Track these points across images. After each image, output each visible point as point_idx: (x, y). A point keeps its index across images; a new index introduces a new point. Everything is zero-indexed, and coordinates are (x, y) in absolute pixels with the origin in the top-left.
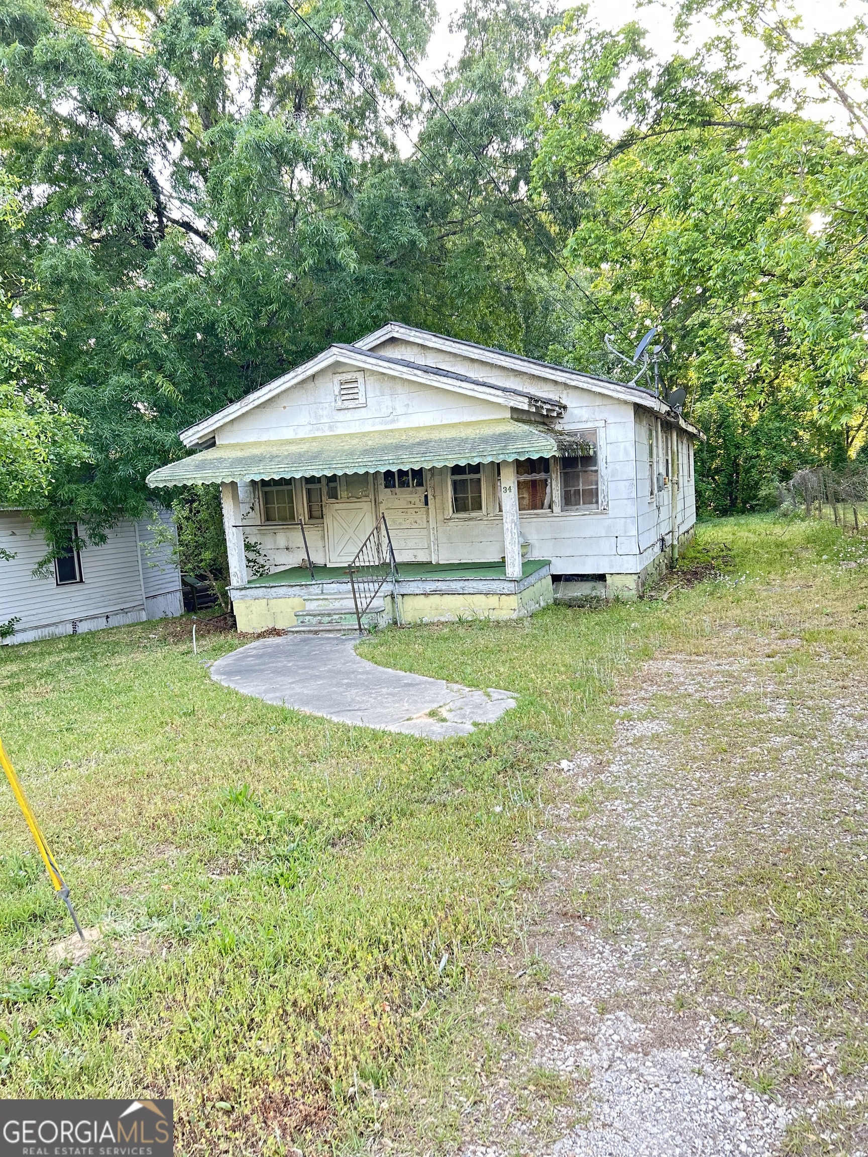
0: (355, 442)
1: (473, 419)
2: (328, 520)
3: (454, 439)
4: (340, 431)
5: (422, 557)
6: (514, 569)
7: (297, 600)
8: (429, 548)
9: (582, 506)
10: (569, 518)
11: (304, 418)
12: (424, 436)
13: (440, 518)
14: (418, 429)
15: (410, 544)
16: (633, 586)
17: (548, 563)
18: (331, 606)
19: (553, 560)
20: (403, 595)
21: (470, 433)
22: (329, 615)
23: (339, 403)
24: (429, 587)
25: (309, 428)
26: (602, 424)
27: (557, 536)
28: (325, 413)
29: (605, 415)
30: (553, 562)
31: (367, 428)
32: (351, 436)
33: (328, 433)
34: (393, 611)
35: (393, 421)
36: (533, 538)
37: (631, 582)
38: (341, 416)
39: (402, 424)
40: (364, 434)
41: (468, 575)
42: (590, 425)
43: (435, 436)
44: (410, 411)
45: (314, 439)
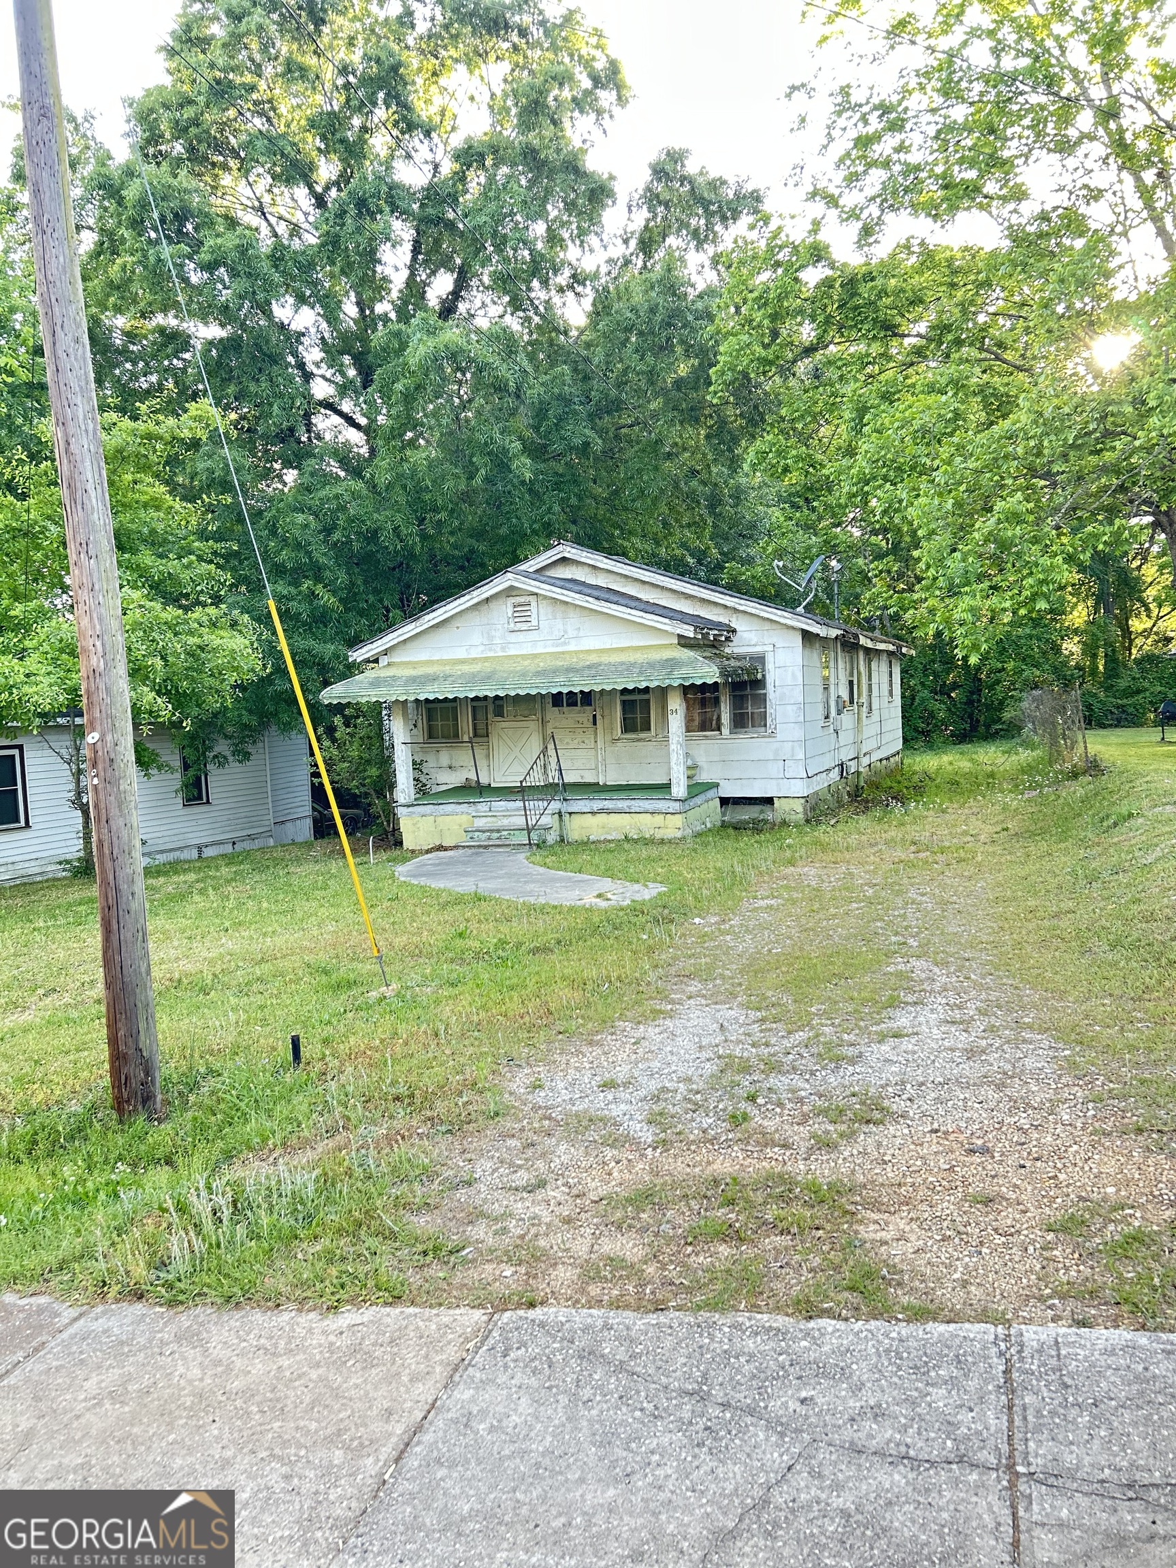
0: (526, 663)
1: (642, 644)
2: (494, 739)
3: (622, 664)
4: (512, 652)
5: (589, 778)
6: (679, 790)
7: (464, 817)
8: (596, 768)
9: (750, 729)
10: (738, 741)
11: (476, 638)
12: (593, 659)
13: (608, 738)
14: (588, 652)
15: (578, 764)
16: (800, 809)
17: (717, 785)
18: (500, 823)
19: (722, 783)
20: (570, 814)
21: (640, 657)
22: (498, 831)
23: (512, 625)
24: (597, 805)
25: (482, 648)
26: (771, 648)
27: (726, 758)
28: (498, 634)
29: (774, 640)
31: (540, 650)
32: (524, 657)
33: (501, 654)
34: (561, 829)
35: (565, 644)
36: (701, 760)
37: (798, 806)
38: (513, 638)
39: (572, 647)
40: (535, 656)
41: (635, 795)
42: (758, 649)
43: (605, 659)
44: (581, 634)
45: (486, 659)
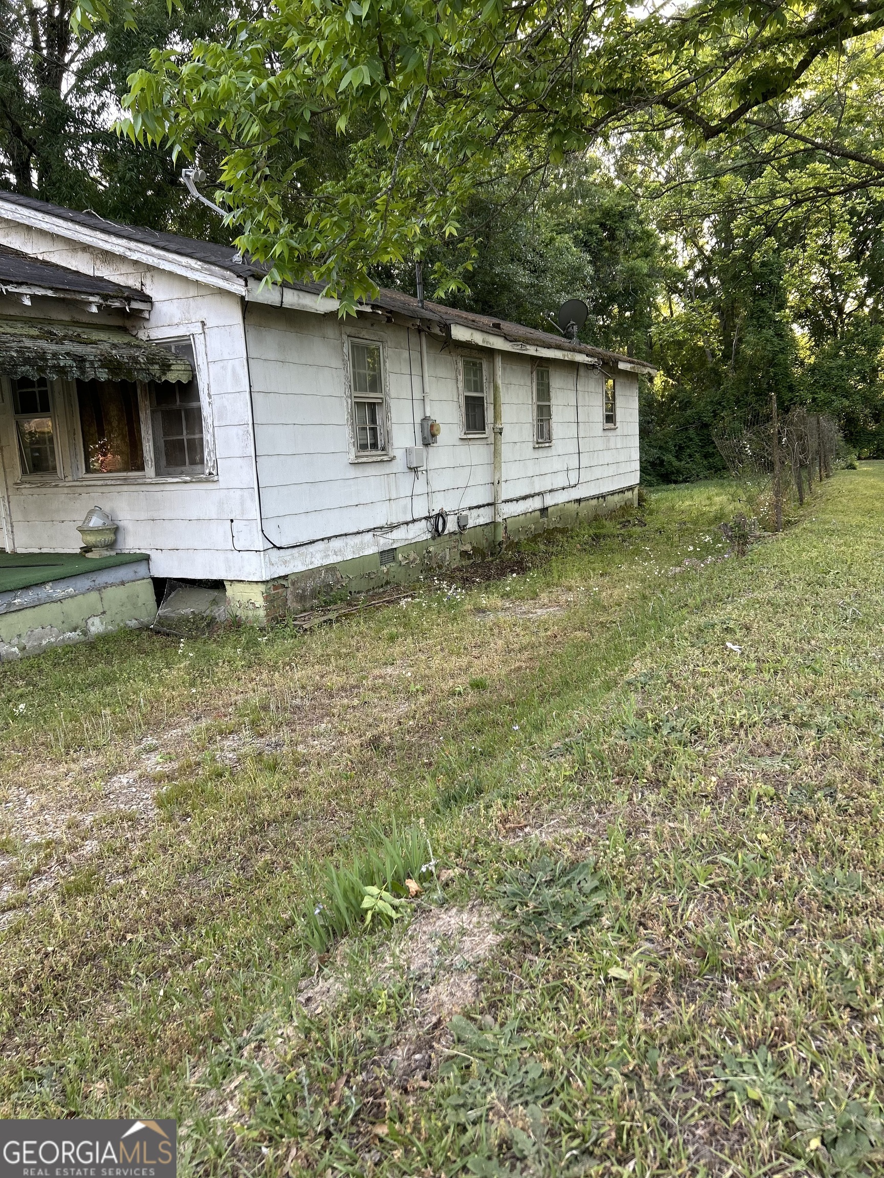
8: (2, 527)
9: (187, 468)
10: (168, 487)
13: (11, 481)
16: (260, 601)
17: (146, 558)
19: (154, 555)
26: (197, 329)
27: (156, 516)
29: (203, 314)
30: (152, 557)
36: (125, 518)
37: (257, 596)
42: (183, 331)
